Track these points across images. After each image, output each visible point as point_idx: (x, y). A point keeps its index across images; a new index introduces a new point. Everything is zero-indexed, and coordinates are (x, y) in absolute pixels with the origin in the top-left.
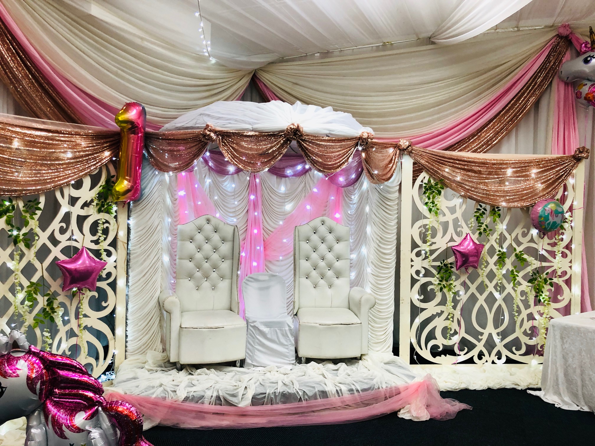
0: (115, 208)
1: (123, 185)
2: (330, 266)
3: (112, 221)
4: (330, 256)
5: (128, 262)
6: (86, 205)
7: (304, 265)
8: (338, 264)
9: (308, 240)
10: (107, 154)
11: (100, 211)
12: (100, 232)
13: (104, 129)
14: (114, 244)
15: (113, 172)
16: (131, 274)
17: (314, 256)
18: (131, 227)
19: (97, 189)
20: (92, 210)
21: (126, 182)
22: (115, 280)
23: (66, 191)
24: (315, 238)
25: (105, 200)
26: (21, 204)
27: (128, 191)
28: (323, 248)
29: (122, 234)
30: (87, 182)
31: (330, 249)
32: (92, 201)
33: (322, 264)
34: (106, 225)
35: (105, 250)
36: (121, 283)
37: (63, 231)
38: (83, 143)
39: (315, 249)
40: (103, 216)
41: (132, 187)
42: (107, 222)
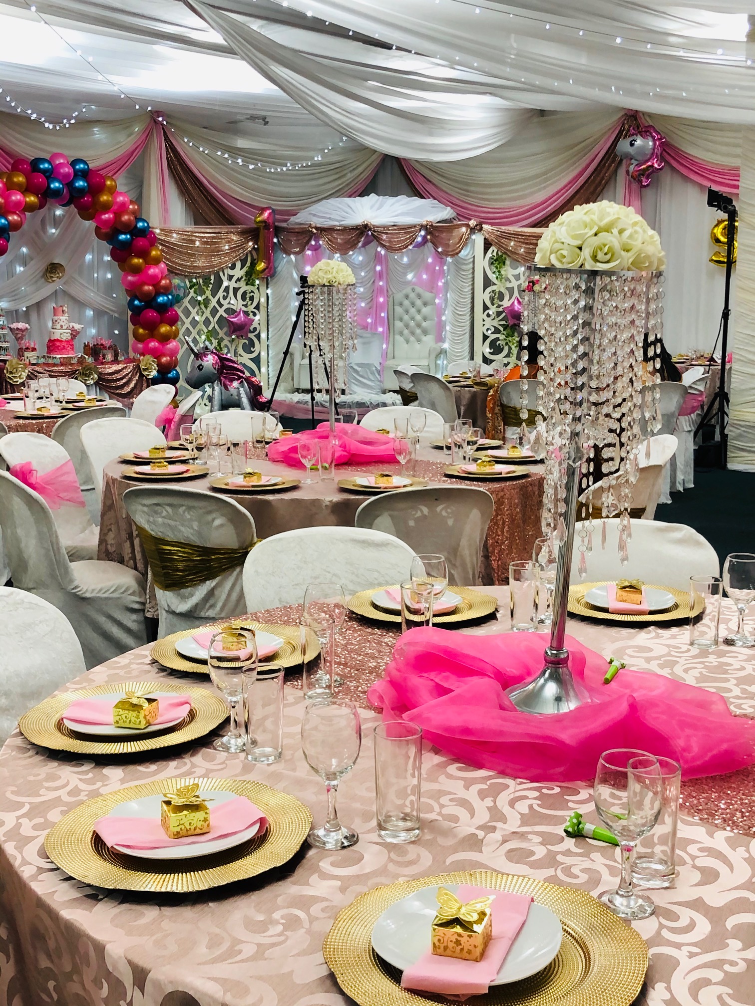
0: (257, 282)
1: (261, 266)
2: (419, 325)
3: (256, 291)
4: (418, 317)
5: (268, 321)
6: (239, 280)
7: (399, 324)
8: (424, 324)
9: (401, 304)
10: (251, 244)
11: (247, 284)
12: (248, 298)
13: (248, 227)
14: (257, 307)
15: (255, 256)
16: (270, 330)
17: (406, 317)
18: (269, 295)
19: (245, 269)
20: (242, 284)
21: (263, 264)
22: (259, 333)
23: (226, 271)
24: (406, 303)
25: (251, 277)
26: (201, 281)
27: (264, 270)
28: (413, 311)
29: (263, 300)
30: (238, 264)
31: (419, 311)
32: (242, 277)
33: (412, 323)
34: (252, 294)
35: (252, 312)
36: (263, 336)
37: (225, 298)
38: (234, 238)
39: (407, 312)
40: (250, 288)
41: (267, 268)
42: (252, 292)
